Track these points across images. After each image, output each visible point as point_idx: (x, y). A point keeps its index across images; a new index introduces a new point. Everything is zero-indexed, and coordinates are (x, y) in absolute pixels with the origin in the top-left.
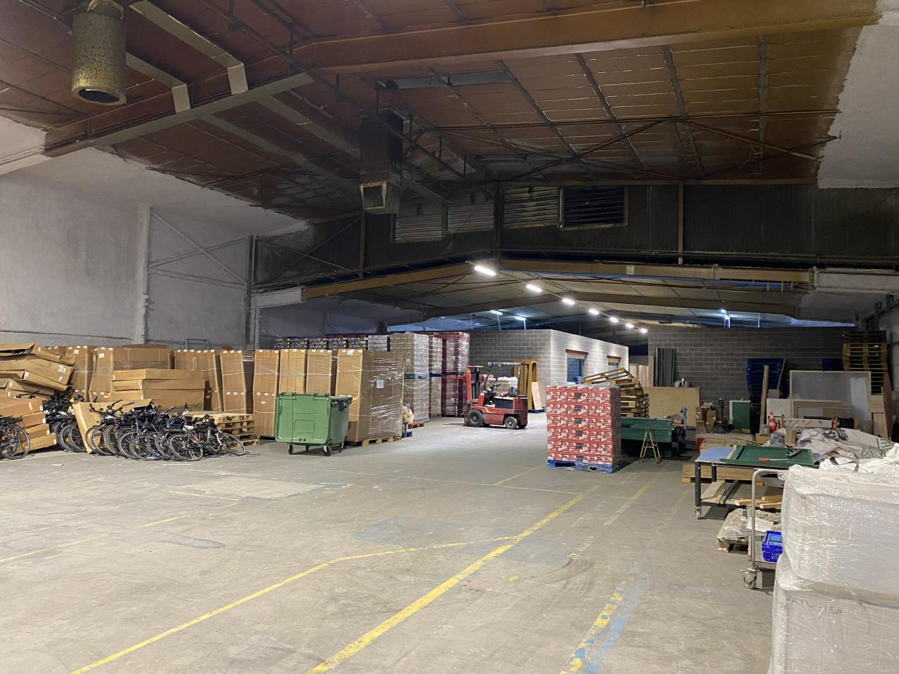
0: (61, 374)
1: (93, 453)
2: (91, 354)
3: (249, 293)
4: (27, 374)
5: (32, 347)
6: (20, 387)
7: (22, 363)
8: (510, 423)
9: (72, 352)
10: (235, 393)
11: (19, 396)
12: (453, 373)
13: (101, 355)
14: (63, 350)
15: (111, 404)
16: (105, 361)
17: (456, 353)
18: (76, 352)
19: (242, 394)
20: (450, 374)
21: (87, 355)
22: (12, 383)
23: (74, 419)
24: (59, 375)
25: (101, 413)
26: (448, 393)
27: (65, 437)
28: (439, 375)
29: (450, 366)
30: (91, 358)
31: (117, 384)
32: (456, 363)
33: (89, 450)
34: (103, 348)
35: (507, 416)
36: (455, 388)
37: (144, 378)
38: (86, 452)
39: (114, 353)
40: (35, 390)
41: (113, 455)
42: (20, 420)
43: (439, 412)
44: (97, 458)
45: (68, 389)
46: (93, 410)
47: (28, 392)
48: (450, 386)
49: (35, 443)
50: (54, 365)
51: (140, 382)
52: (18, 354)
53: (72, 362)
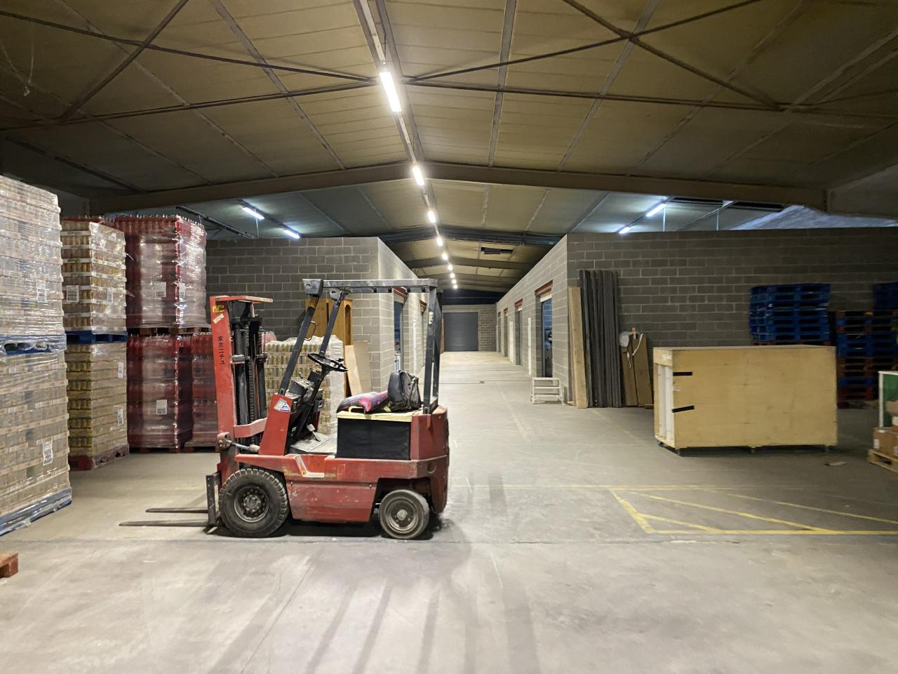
8: (402, 514)
12: (162, 331)
17: (170, 275)
20: (153, 332)
26: (146, 387)
28: (116, 338)
29: (152, 312)
32: (170, 301)
35: (385, 485)
36: (168, 372)
43: (124, 442)
48: (152, 366)
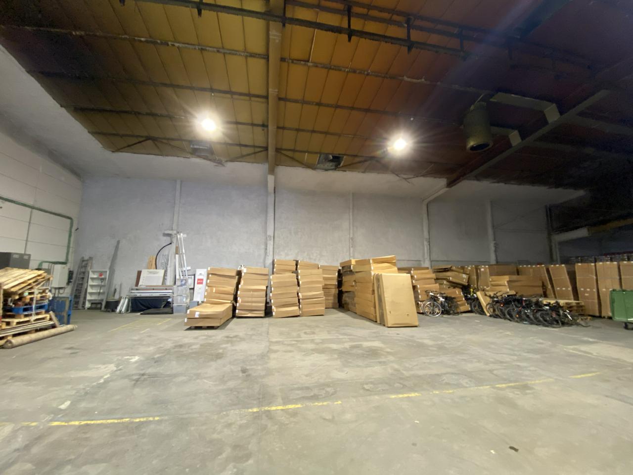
0: (464, 278)
1: (490, 316)
2: (477, 269)
3: (549, 235)
4: (451, 278)
5: (451, 267)
6: (448, 283)
7: (449, 274)
9: (467, 268)
10: (564, 289)
11: (449, 288)
13: (482, 270)
14: (463, 268)
15: (495, 293)
16: (485, 272)
18: (469, 268)
19: (569, 289)
21: (475, 270)
22: (445, 282)
23: (477, 299)
24: (463, 278)
25: (490, 297)
27: (475, 306)
30: (477, 271)
31: (493, 283)
33: (488, 315)
34: (483, 266)
37: (508, 280)
38: (486, 315)
39: (489, 268)
40: (455, 285)
41: (501, 318)
42: (454, 298)
44: (492, 319)
45: (468, 285)
46: (486, 295)
47: (452, 286)
49: (462, 309)
50: (461, 275)
51: (506, 282)
52: (446, 270)
53: (468, 273)
